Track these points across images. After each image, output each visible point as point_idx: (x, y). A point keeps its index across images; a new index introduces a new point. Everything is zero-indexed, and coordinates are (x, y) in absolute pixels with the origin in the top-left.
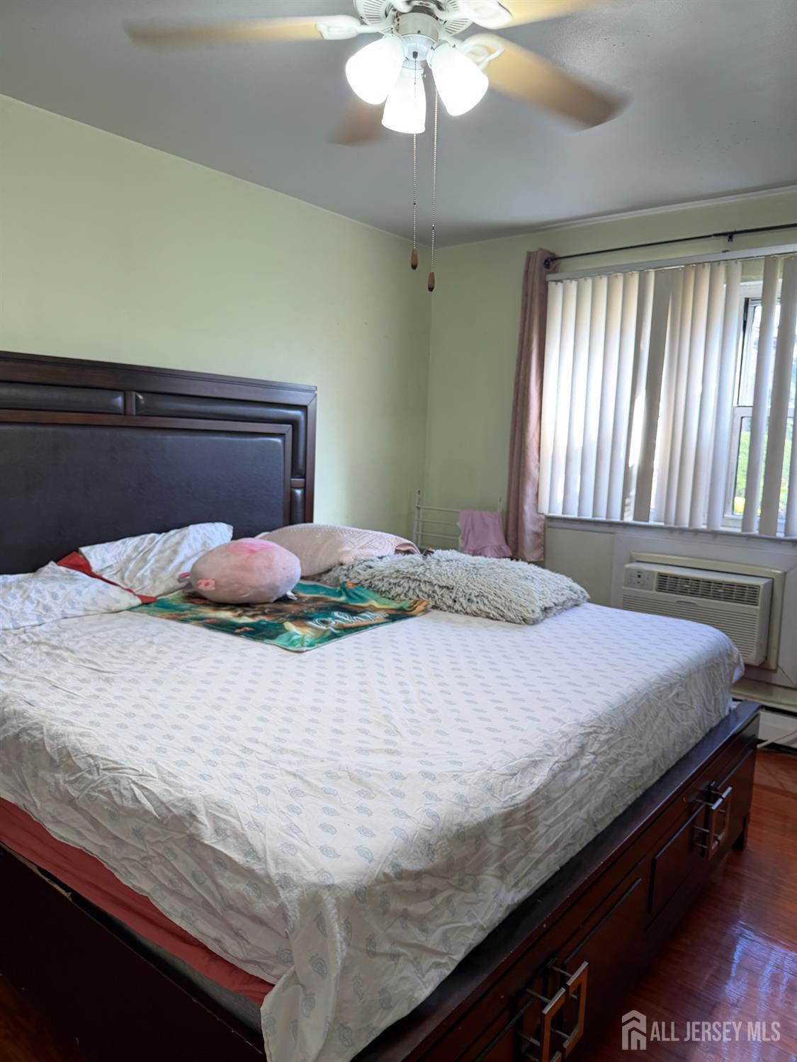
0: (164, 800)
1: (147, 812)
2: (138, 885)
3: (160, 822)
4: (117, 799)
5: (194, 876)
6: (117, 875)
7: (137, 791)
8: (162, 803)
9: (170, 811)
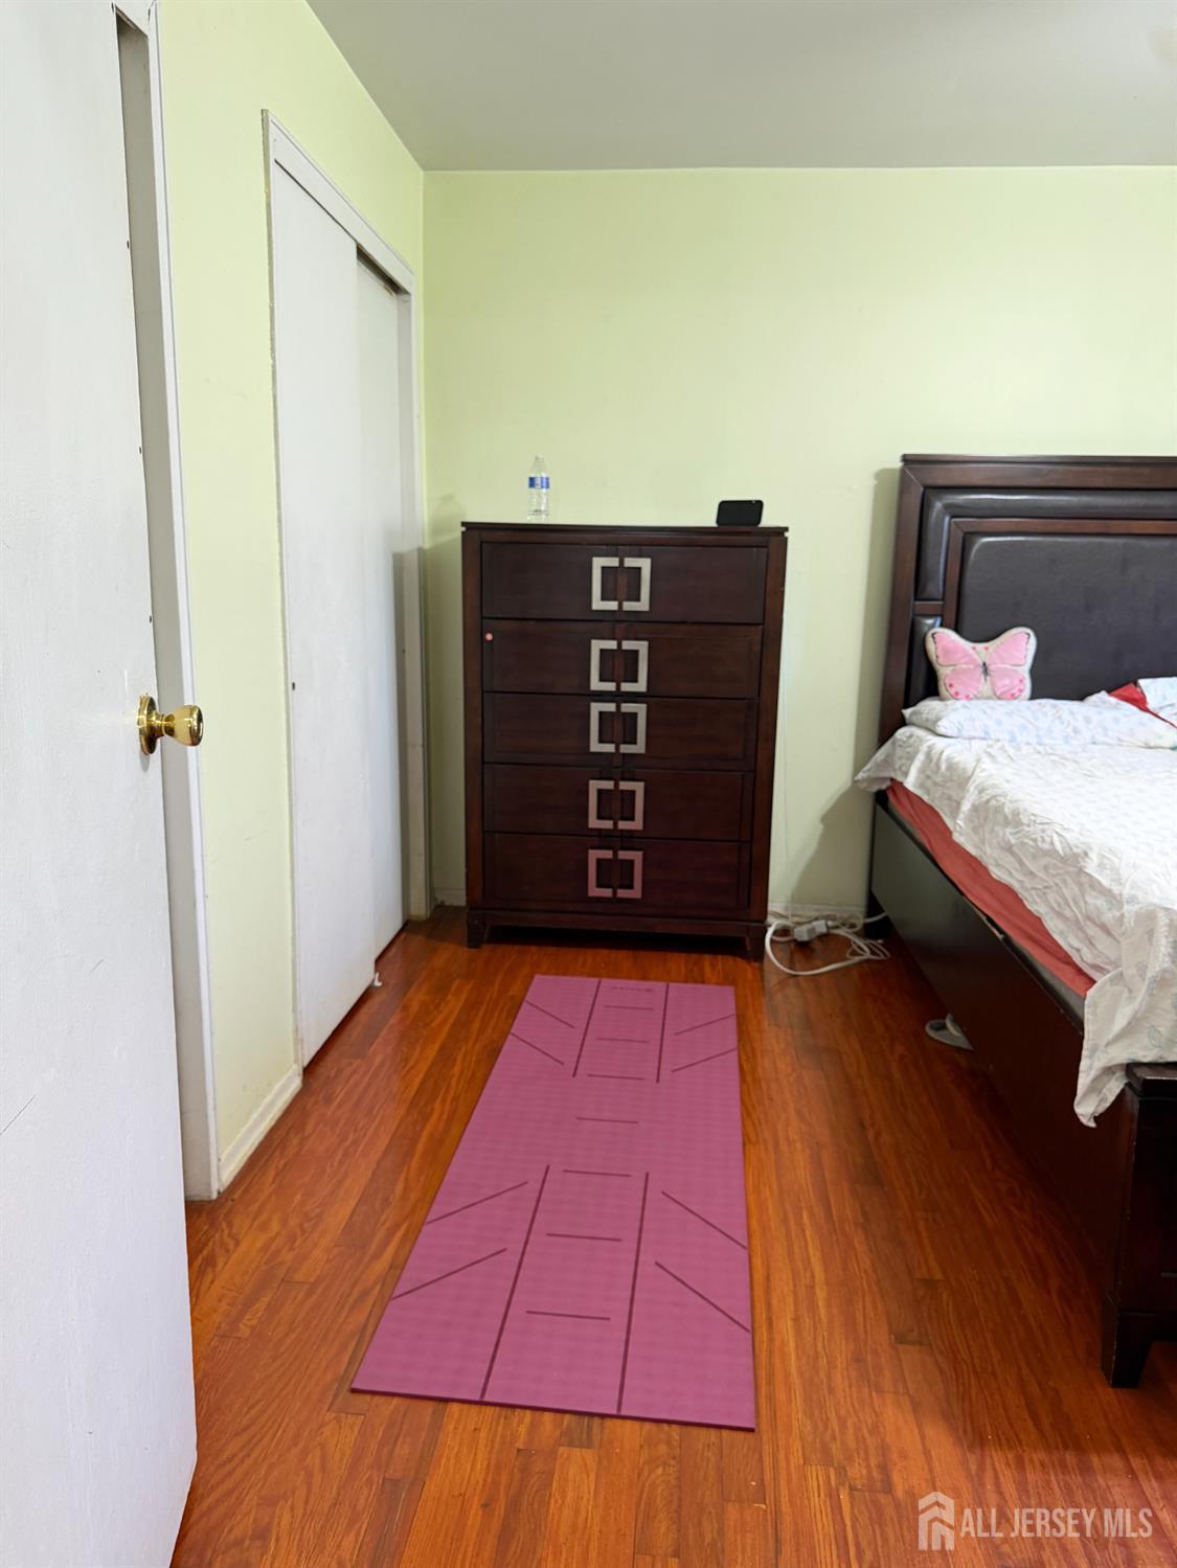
0: (1071, 842)
1: (1056, 852)
2: (1036, 907)
3: (1064, 860)
4: (1040, 844)
5: (1074, 900)
6: (1025, 902)
7: (1055, 837)
8: (1068, 844)
9: (1071, 849)
